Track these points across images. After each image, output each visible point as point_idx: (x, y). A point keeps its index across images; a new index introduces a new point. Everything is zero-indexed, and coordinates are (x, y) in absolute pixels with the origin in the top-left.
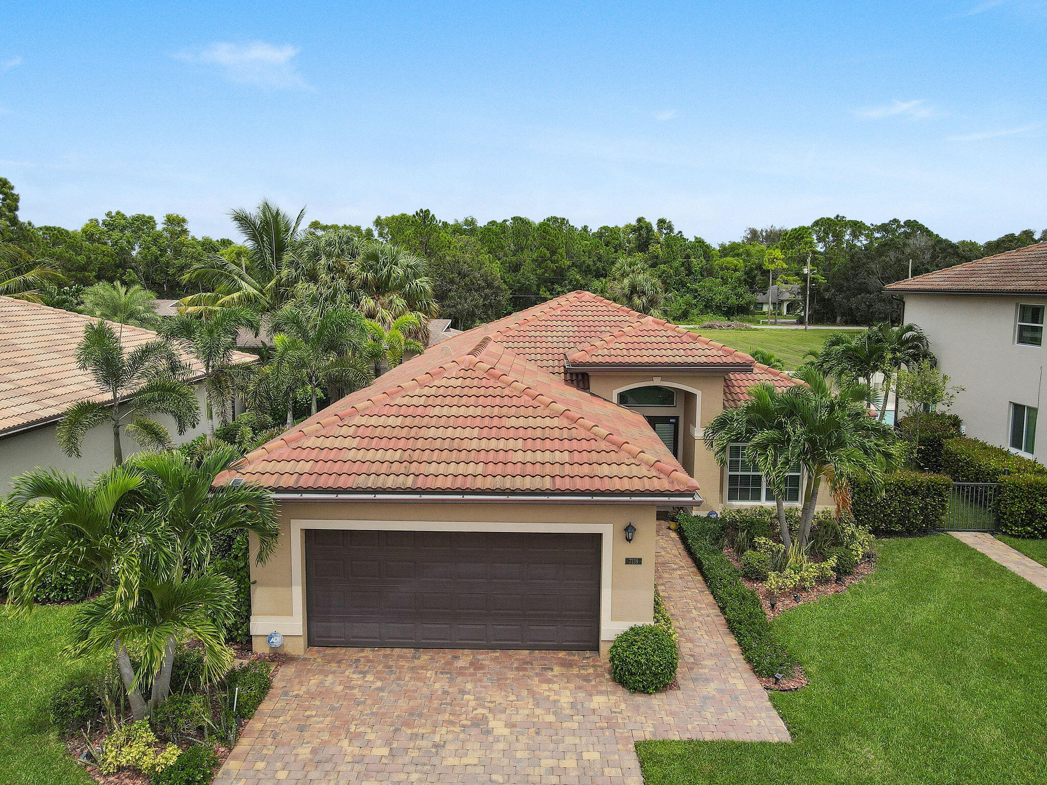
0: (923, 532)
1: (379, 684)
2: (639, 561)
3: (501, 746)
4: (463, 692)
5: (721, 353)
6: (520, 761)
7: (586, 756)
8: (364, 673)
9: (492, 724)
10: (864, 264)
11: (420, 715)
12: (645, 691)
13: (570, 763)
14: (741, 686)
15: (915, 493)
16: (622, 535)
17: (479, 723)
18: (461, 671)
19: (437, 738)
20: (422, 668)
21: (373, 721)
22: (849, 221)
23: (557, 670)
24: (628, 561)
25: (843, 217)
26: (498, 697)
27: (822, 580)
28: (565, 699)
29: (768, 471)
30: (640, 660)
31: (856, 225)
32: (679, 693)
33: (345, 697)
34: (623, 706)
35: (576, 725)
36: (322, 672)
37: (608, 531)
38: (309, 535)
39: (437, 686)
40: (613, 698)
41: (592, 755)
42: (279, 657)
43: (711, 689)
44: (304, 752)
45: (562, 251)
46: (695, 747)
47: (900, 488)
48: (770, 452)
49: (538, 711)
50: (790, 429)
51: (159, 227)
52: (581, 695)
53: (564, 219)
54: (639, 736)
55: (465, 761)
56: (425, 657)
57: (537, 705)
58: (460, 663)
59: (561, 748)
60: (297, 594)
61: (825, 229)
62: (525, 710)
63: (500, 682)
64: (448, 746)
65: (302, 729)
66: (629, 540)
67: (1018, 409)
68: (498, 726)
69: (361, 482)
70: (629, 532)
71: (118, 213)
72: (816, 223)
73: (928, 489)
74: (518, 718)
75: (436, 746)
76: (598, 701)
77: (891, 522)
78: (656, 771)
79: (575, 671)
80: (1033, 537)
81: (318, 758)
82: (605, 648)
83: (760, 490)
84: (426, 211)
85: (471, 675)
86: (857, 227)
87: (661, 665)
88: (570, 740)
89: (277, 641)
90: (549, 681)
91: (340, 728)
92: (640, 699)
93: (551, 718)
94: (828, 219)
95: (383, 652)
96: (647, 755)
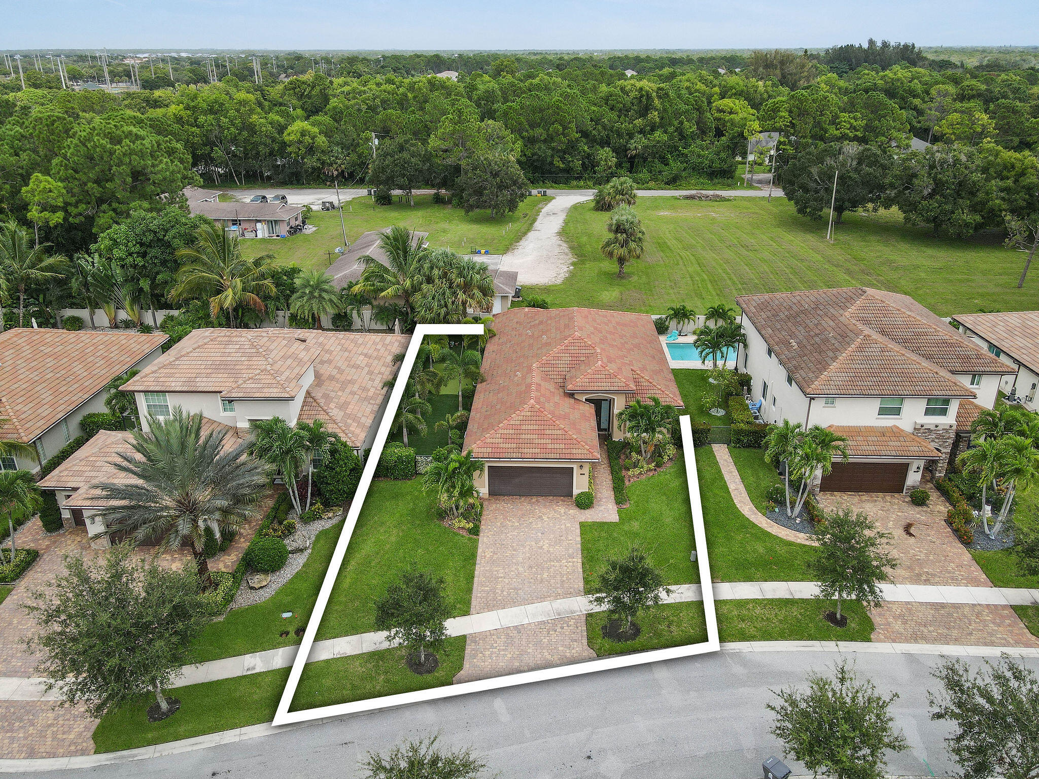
1: (512, 506)
2: (584, 474)
4: (535, 508)
5: (624, 385)
9: (543, 517)
11: (525, 515)
12: (583, 509)
13: (563, 527)
14: (611, 507)
16: (579, 468)
17: (540, 517)
18: (534, 503)
19: (530, 521)
20: (523, 502)
21: (513, 516)
23: (560, 503)
24: (581, 474)
26: (544, 510)
27: (650, 470)
28: (562, 511)
30: (582, 502)
32: (593, 509)
33: (504, 510)
34: (578, 513)
35: (565, 517)
36: (496, 503)
37: (575, 467)
39: (528, 507)
40: (575, 511)
41: (568, 525)
42: (483, 500)
43: (602, 508)
44: (499, 524)
45: (573, 125)
46: (594, 523)
49: (555, 514)
52: (567, 510)
54: (581, 520)
55: (538, 526)
56: (523, 499)
57: (555, 512)
58: (533, 501)
59: (561, 523)
60: (487, 482)
62: (552, 514)
63: (545, 506)
64: (533, 523)
65: (496, 518)
66: (581, 470)
68: (545, 518)
69: (506, 455)
70: (581, 468)
73: (701, 431)
74: (550, 516)
76: (571, 511)
78: (583, 529)
79: (566, 503)
80: (739, 447)
81: (502, 525)
82: (574, 497)
85: (537, 504)
87: (589, 502)
88: (563, 521)
90: (558, 506)
91: (505, 518)
92: (582, 511)
93: (559, 516)
95: (511, 497)
96: (582, 525)
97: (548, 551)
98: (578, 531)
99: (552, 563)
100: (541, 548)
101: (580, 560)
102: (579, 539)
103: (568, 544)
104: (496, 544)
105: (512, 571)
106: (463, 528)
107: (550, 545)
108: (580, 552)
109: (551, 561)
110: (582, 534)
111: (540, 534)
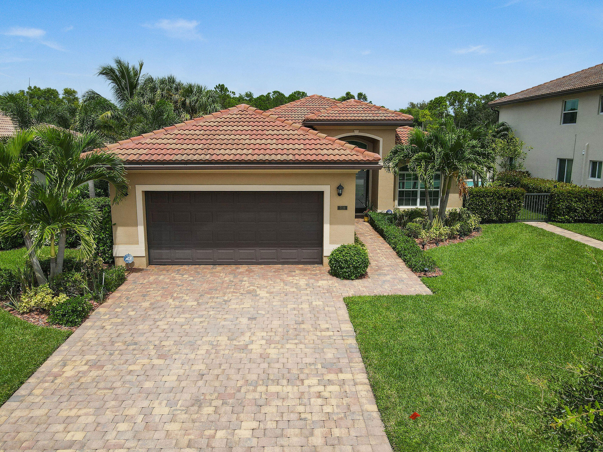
0: (508, 221)
1: (192, 278)
2: (346, 208)
3: (264, 300)
4: (242, 281)
5: (394, 115)
6: (275, 306)
7: (314, 303)
8: (183, 275)
9: (258, 293)
10: (476, 114)
11: (216, 290)
12: (348, 278)
13: (305, 306)
14: (405, 276)
15: (504, 198)
16: (336, 193)
17: (250, 292)
18: (241, 273)
19: (226, 298)
20: (218, 272)
21: (187, 292)
22: (467, 93)
23: (297, 272)
24: (340, 208)
25: (464, 91)
26: (263, 282)
27: (452, 237)
28: (303, 282)
29: (422, 174)
30: (346, 259)
31: (471, 95)
32: (369, 280)
33: (171, 284)
34: (336, 284)
35: (309, 292)
36: (157, 274)
37: (327, 190)
38: (147, 195)
39: (226, 279)
40: (330, 282)
41: (318, 303)
42: (131, 268)
43: (388, 278)
44: (146, 304)
47: (496, 195)
48: (423, 164)
49: (286, 287)
50: (434, 150)
51: (61, 97)
52: (312, 281)
53: (304, 93)
54: (346, 295)
55: (243, 306)
56: (219, 268)
57: (286, 285)
58: (240, 270)
59: (300, 301)
60: (141, 230)
61: (454, 98)
62: (279, 286)
63: (264, 277)
64: (232, 301)
65: (144, 296)
66: (340, 195)
67: (562, 162)
68: (263, 293)
70: (340, 190)
71: (35, 87)
72: (449, 95)
73: (512, 195)
74: (275, 290)
75: (225, 301)
76: (322, 283)
77: (490, 214)
78: (355, 308)
79: (309, 272)
80: (569, 222)
81: (154, 306)
83: (416, 199)
84: (222, 85)
85: (247, 274)
86: (472, 97)
87: (359, 262)
88: (304, 298)
89: (130, 260)
90: (293, 276)
91: (168, 294)
92: (346, 282)
93: (294, 290)
94: (456, 92)
95: (194, 266)
96: (349, 302)
97: (264, 357)
98: (344, 313)
99: (273, 389)
100: (244, 348)
101: (362, 377)
102: (348, 327)
103: (321, 338)
104: (113, 343)
105: (126, 418)
106: (41, 311)
107: (269, 342)
108: (357, 357)
109: (267, 380)
110: (353, 318)
111: (244, 321)
